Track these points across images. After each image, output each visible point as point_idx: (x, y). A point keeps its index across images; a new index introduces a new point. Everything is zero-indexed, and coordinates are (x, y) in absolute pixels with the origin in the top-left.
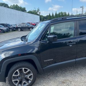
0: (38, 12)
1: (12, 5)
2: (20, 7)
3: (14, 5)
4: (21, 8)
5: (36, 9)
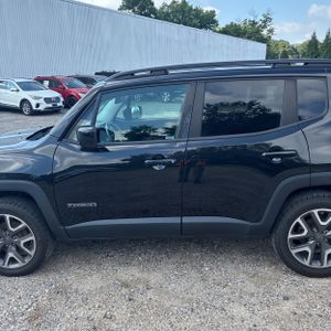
0: (265, 27)
1: (169, 4)
2: (196, 10)
3: (174, 2)
4: (201, 11)
5: (256, 17)
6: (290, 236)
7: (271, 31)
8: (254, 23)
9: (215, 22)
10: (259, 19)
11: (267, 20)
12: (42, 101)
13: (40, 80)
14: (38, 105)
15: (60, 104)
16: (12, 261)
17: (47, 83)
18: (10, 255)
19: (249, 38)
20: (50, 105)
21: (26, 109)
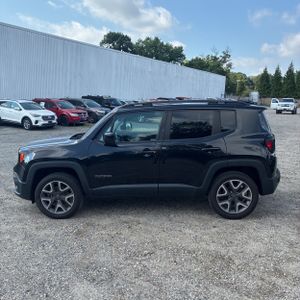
0: (224, 62)
1: (143, 40)
2: (166, 46)
3: (148, 39)
4: (171, 47)
5: (217, 54)
6: (218, 195)
7: (230, 65)
8: (215, 59)
9: (183, 56)
10: (220, 55)
11: (227, 56)
12: (40, 118)
13: (38, 101)
14: (37, 122)
15: (54, 121)
16: (60, 209)
17: (43, 104)
18: (59, 206)
19: (211, 71)
20: (47, 122)
21: (26, 125)
